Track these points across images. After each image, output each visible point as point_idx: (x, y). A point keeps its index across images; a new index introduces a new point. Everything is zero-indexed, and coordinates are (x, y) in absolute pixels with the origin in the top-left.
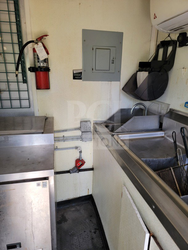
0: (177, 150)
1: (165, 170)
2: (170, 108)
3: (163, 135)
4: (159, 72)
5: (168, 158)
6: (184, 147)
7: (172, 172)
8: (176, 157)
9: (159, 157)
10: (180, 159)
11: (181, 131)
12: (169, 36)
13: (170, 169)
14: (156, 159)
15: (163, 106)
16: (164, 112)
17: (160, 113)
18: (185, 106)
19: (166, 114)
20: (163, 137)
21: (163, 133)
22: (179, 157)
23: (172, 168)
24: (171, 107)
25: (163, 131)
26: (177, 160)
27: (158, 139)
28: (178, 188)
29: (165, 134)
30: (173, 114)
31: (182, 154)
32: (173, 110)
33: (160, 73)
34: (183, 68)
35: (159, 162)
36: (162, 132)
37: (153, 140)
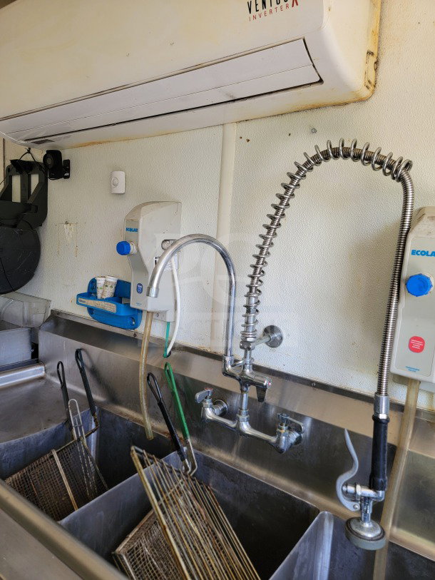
0: (69, 403)
1: (39, 461)
2: (52, 308)
3: (42, 374)
4: (15, 226)
5: (49, 429)
6: (83, 392)
7: (55, 462)
8: (68, 420)
9: (25, 433)
10: (75, 424)
11: (77, 357)
12: (29, 152)
13: (52, 456)
14: (18, 440)
15: (34, 305)
16: (39, 318)
17: (29, 322)
18: (78, 303)
19: (44, 322)
20: (41, 378)
21: (41, 370)
22: (74, 419)
23: (54, 453)
24: (53, 306)
25: (40, 364)
26: (71, 428)
27: (30, 387)
28: (71, 496)
29: (45, 370)
30: (59, 322)
31: (80, 411)
32: (59, 313)
33: (17, 231)
34: (67, 223)
35: (26, 444)
36: (38, 368)
37: (16, 391)
